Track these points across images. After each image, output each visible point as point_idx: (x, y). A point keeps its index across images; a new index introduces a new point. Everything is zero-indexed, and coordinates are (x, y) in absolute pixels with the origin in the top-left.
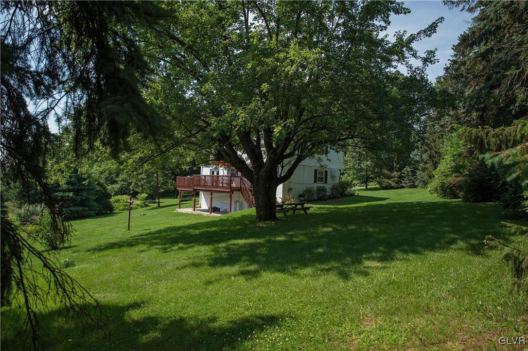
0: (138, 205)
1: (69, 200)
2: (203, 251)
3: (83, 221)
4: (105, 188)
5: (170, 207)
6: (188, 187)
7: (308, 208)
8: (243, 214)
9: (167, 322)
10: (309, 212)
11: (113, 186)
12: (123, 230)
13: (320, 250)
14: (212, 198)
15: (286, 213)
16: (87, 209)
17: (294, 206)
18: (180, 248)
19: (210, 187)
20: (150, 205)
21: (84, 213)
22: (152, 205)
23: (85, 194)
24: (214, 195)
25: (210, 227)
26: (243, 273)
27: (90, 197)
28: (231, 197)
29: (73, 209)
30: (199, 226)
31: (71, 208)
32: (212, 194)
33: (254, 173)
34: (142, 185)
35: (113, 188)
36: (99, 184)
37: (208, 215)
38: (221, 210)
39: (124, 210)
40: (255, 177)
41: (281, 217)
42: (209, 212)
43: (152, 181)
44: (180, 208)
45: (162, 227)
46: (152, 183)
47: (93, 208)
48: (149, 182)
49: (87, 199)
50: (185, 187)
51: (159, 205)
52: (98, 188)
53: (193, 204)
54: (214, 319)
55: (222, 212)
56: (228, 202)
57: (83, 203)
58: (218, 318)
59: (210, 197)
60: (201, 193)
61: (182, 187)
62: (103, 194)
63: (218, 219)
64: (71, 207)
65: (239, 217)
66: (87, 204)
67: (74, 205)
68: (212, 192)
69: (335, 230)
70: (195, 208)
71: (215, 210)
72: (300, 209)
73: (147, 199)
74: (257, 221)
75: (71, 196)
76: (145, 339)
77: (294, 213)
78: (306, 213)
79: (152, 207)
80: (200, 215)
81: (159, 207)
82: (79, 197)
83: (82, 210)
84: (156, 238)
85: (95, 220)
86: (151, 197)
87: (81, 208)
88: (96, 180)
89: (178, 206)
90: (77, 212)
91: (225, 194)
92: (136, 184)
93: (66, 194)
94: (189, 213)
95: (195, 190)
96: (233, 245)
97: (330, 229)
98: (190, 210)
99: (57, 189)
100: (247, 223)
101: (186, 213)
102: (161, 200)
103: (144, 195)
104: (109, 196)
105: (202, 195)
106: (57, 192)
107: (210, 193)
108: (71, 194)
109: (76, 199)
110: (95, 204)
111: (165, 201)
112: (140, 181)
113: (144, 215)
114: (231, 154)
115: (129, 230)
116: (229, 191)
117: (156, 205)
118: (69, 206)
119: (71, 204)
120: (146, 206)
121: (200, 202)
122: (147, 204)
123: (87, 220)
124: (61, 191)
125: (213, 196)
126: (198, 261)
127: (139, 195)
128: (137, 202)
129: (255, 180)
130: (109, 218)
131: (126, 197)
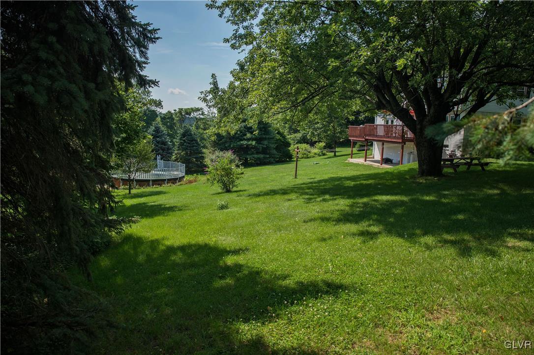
0: (315, 154)
1: (253, 148)
2: (342, 204)
3: (263, 167)
4: (284, 137)
5: (343, 157)
6: (360, 136)
7: (487, 164)
8: (411, 167)
9: (246, 272)
10: (487, 168)
11: (296, 135)
12: (291, 178)
13: (461, 217)
14: (383, 148)
15: (457, 169)
16: (268, 156)
17: (469, 161)
18: (324, 200)
19: (381, 137)
20: (328, 154)
21: (265, 161)
22: (330, 153)
23: (266, 142)
24: (386, 145)
25: (367, 180)
26: (362, 234)
27: (270, 145)
28: (403, 149)
29: (256, 156)
30: (360, 178)
31: (254, 156)
32: (383, 144)
33: (417, 122)
34: (319, 135)
35: (296, 137)
36: (279, 133)
37: (378, 166)
38: (393, 162)
39: (302, 158)
40: (418, 127)
41: (450, 173)
42: (379, 163)
43: (328, 130)
44: (352, 158)
45: (326, 177)
46: (329, 132)
47: (273, 156)
48: (325, 132)
49: (268, 148)
50: (356, 137)
51: (335, 154)
52: (278, 137)
53: (365, 154)
54: (285, 277)
55: (395, 163)
56: (400, 152)
57: (265, 151)
58: (292, 276)
59: (381, 147)
60: (375, 143)
61: (353, 136)
62: (283, 142)
63: (383, 171)
64: (254, 154)
65: (406, 171)
66: (268, 152)
67: (258, 153)
68: (383, 142)
69: (503, 192)
70: (366, 158)
71: (387, 161)
72: (476, 165)
73: (325, 147)
74: (419, 176)
75: (254, 144)
76: (219, 283)
77: (468, 168)
78: (483, 169)
79: (328, 156)
80: (371, 166)
81: (335, 156)
82: (261, 145)
83: (264, 157)
84: (309, 188)
85: (273, 166)
86: (330, 146)
87: (262, 156)
88: (276, 130)
89: (350, 156)
90: (259, 159)
91: (396, 145)
92: (313, 133)
93: (250, 143)
94: (360, 163)
95: (366, 140)
96: (375, 200)
97: (496, 192)
98: (361, 161)
99: (242, 138)
100: (407, 177)
101: (357, 164)
102: (337, 149)
103: (322, 144)
104: (289, 145)
105: (376, 145)
106: (242, 141)
107: (381, 143)
108: (254, 143)
109: (258, 147)
110: (275, 152)
111: (341, 151)
112: (316, 131)
113: (317, 164)
114: (391, 101)
115: (296, 178)
116: (401, 141)
117: (332, 154)
118: (253, 154)
119: (255, 152)
120: (324, 155)
121: (373, 153)
122: (325, 153)
123: (267, 167)
124: (245, 140)
125: (384, 146)
126: (327, 215)
127: (317, 144)
128: (315, 150)
129: (418, 131)
130: (286, 165)
131: (304, 146)
